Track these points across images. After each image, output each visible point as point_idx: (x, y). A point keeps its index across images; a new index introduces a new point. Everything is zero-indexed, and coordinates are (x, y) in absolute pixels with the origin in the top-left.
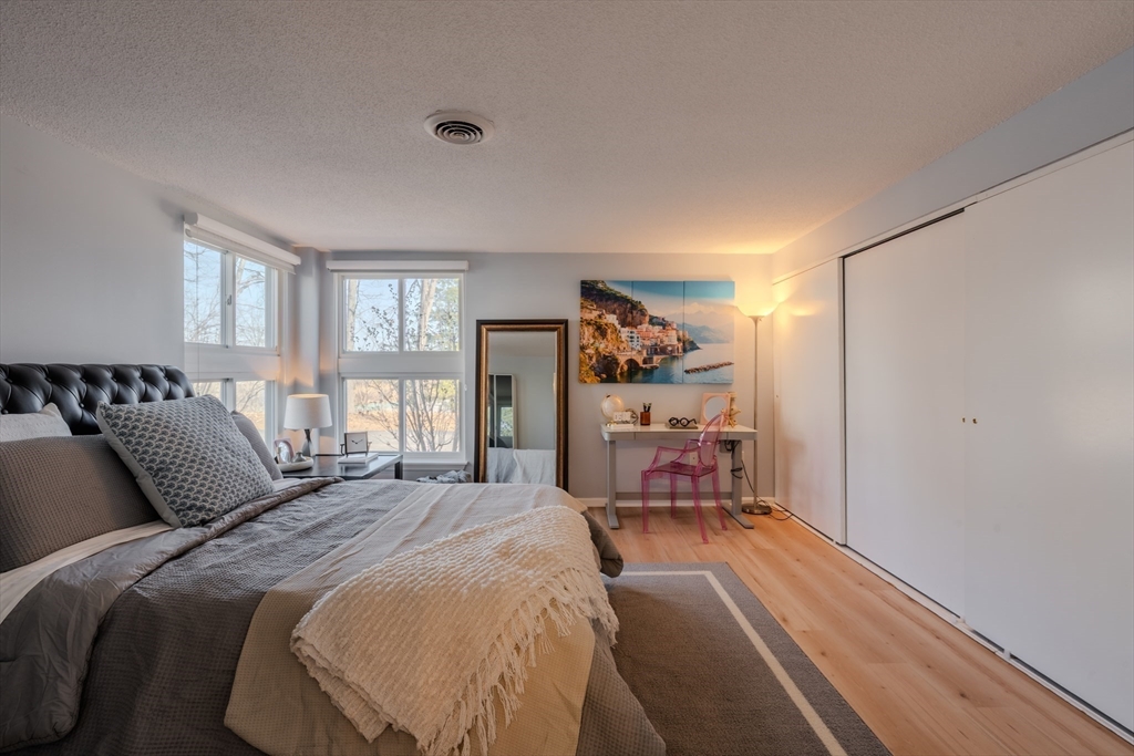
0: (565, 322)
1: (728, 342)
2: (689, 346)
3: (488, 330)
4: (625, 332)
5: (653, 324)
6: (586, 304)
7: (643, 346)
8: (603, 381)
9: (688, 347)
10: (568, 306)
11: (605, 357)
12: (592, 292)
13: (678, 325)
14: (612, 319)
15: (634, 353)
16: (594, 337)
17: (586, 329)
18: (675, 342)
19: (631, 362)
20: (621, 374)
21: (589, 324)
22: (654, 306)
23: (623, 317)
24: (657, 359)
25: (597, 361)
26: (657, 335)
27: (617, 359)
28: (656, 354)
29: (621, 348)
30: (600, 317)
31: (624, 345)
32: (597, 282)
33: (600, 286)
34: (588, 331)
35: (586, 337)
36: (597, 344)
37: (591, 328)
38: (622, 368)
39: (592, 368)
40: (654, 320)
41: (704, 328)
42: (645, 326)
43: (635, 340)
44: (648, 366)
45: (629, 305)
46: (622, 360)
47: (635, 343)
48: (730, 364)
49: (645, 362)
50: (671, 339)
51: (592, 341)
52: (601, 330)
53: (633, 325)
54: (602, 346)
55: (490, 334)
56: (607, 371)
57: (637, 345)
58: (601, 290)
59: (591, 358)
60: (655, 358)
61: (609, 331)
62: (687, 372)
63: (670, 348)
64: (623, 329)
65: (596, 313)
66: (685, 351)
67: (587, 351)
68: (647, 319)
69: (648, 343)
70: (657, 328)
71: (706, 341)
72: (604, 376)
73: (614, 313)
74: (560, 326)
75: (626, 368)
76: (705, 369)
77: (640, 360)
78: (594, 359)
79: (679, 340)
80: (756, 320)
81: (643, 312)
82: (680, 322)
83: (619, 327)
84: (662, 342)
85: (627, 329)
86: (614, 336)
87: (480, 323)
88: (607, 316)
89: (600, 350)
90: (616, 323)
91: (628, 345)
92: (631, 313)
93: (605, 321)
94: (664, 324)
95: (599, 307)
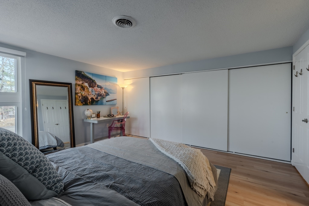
0: (71, 84)
1: (116, 94)
2: (107, 94)
3: (36, 84)
4: (90, 89)
5: (98, 87)
6: (78, 78)
7: (95, 94)
8: (84, 105)
9: (107, 95)
10: (71, 78)
11: (84, 97)
12: (79, 74)
13: (104, 88)
14: (86, 84)
15: (93, 96)
16: (81, 90)
17: (78, 87)
18: (104, 93)
19: (92, 99)
20: (89, 102)
21: (79, 85)
22: (99, 82)
23: (90, 84)
24: (99, 98)
25: (82, 98)
26: (99, 90)
27: (88, 98)
28: (99, 96)
29: (89, 94)
30: (83, 83)
31: (90, 93)
32: (82, 72)
33: (83, 73)
34: (79, 88)
35: (78, 90)
36: (82, 93)
37: (80, 87)
38: (89, 100)
39: (80, 100)
40: (98, 86)
41: (111, 89)
42: (96, 88)
43: (93, 92)
44: (97, 100)
45: (91, 81)
46: (90, 98)
47: (93, 93)
48: (116, 99)
49: (96, 99)
50: (103, 92)
51: (80, 91)
52: (83, 88)
53: (93, 87)
54: (83, 93)
55: (37, 86)
56: (85, 101)
57: (94, 93)
58: (83, 75)
59: (80, 97)
60: (99, 97)
61: (86, 88)
62: (107, 101)
63: (102, 95)
64: (90, 88)
65: (81, 82)
66: (106, 95)
67: (78, 95)
68: (97, 85)
69: (97, 93)
70: (99, 89)
71: (111, 93)
72: (84, 103)
73: (87, 83)
74: (68, 85)
75: (91, 100)
76: (111, 101)
77: (95, 98)
78: (81, 98)
79: (105, 92)
80: (123, 88)
81: (95, 83)
82: (105, 87)
83: (88, 87)
84: (100, 93)
85: (91, 88)
86: (87, 90)
87: (31, 81)
88: (85, 83)
89: (83, 95)
90: (88, 86)
91: (91, 94)
92: (92, 83)
93: (84, 85)
94: (101, 88)
95: (82, 80)
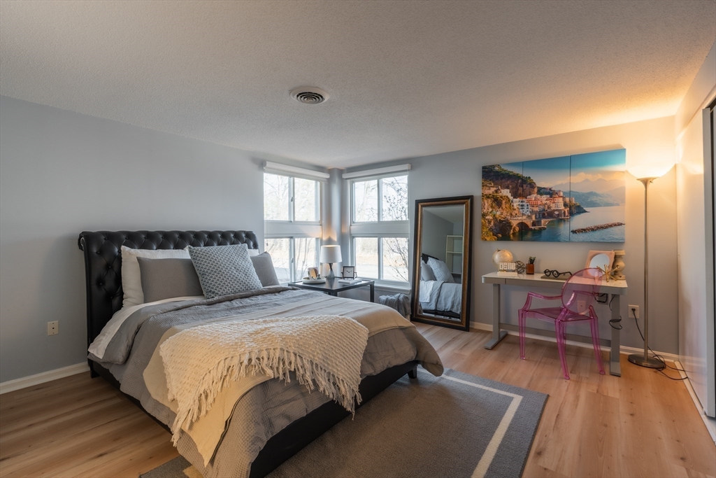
0: (471, 198)
1: (618, 205)
2: (576, 210)
3: (422, 206)
4: (516, 202)
5: (541, 194)
6: (486, 183)
7: (532, 212)
8: (499, 239)
9: (574, 210)
10: (472, 185)
11: (500, 221)
12: (491, 174)
13: (564, 193)
14: (506, 192)
15: (524, 217)
16: (492, 207)
17: (486, 201)
18: (562, 208)
19: (522, 225)
20: (514, 234)
21: (488, 197)
22: (543, 180)
23: (514, 190)
24: (544, 222)
25: (494, 224)
26: (544, 202)
27: (510, 223)
28: (544, 217)
29: (514, 214)
30: (496, 191)
31: (516, 212)
32: (494, 166)
33: (497, 168)
34: (487, 203)
35: (486, 207)
36: (494, 212)
37: (490, 200)
38: (514, 229)
39: (491, 229)
40: (542, 191)
41: (592, 194)
42: (533, 197)
43: (525, 207)
44: (537, 228)
45: (520, 181)
46: (514, 223)
47: (525, 210)
48: (620, 224)
49: (534, 224)
50: (559, 204)
51: (490, 210)
52: (497, 201)
53: (524, 196)
54: (498, 213)
55: (424, 209)
56: (503, 232)
57: (527, 211)
58: (497, 172)
59: (490, 222)
60: (543, 221)
61: (504, 202)
62: (574, 232)
63: (556, 213)
64: (515, 200)
65: (493, 189)
66: (571, 214)
67: (487, 218)
68: (536, 190)
69: (536, 209)
70: (544, 197)
71: (594, 205)
72: (500, 235)
73: (507, 188)
74: (467, 200)
75: (517, 229)
76: (593, 230)
77: (529, 223)
78: (492, 223)
79: (565, 205)
80: (646, 182)
81: (532, 185)
82: (567, 190)
83: (511, 198)
84: (549, 207)
85: (518, 199)
86: (507, 206)
87: (418, 202)
88: (502, 191)
89: (497, 216)
90: (509, 195)
91: (519, 211)
92: (522, 186)
93: (500, 194)
94: (551, 193)
95: (496, 184)
